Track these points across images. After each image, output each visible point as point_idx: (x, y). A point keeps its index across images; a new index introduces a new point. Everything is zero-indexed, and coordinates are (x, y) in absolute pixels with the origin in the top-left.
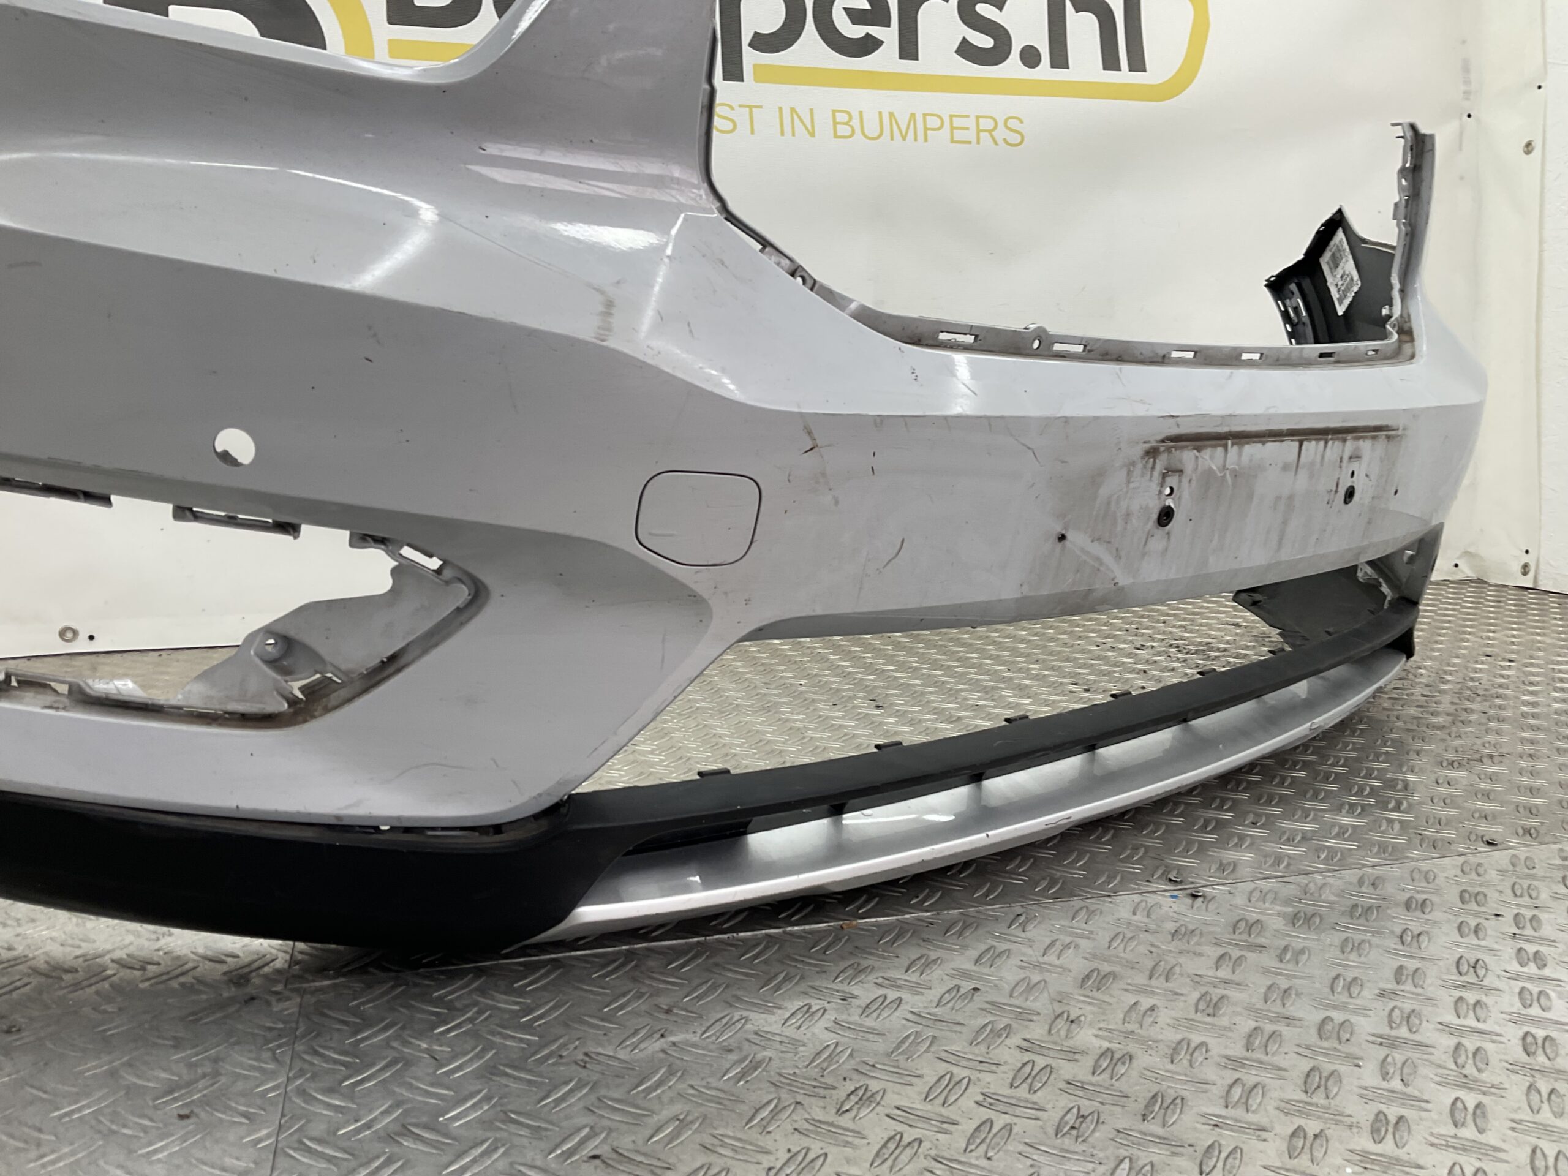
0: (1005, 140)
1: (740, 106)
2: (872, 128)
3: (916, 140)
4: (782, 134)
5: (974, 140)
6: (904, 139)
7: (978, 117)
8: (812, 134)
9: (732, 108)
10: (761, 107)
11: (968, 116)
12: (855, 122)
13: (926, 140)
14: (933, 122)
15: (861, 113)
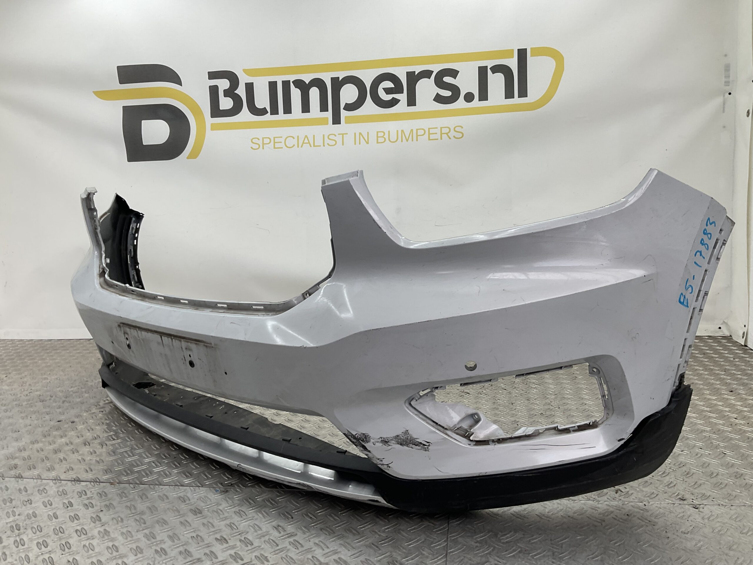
0: (454, 137)
1: (339, 134)
2: (393, 138)
3: (412, 141)
4: (355, 144)
5: (439, 138)
6: (407, 141)
7: (441, 128)
8: (368, 143)
9: (335, 136)
10: (347, 134)
11: (437, 128)
12: (386, 136)
13: (417, 140)
14: (421, 132)
15: (389, 132)
